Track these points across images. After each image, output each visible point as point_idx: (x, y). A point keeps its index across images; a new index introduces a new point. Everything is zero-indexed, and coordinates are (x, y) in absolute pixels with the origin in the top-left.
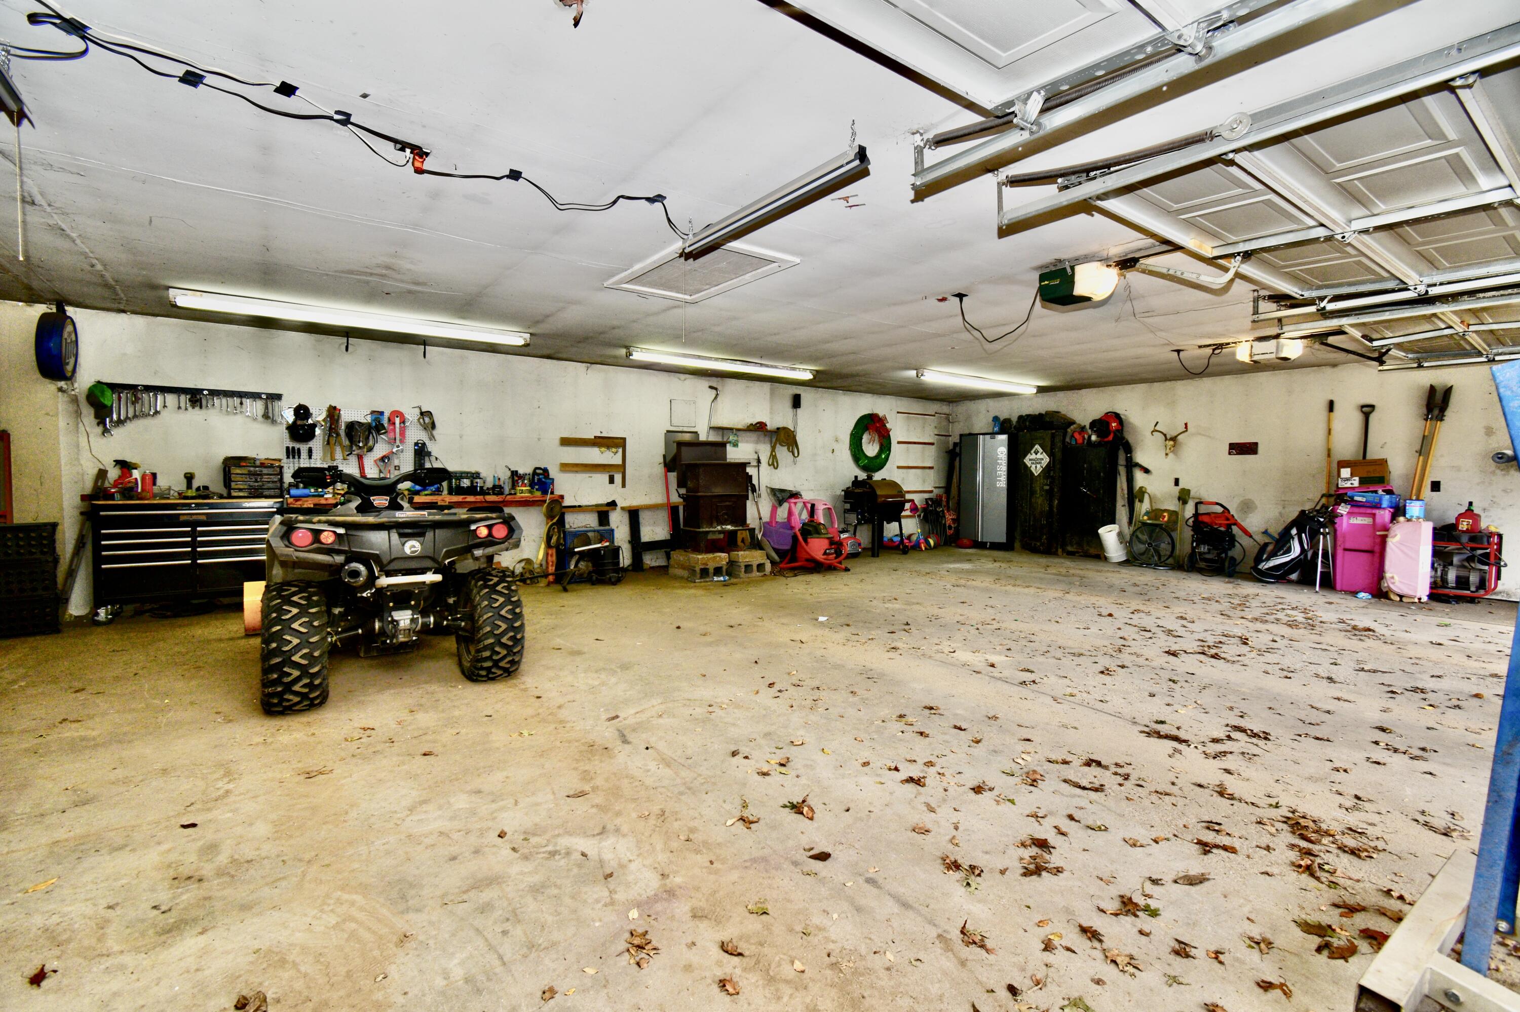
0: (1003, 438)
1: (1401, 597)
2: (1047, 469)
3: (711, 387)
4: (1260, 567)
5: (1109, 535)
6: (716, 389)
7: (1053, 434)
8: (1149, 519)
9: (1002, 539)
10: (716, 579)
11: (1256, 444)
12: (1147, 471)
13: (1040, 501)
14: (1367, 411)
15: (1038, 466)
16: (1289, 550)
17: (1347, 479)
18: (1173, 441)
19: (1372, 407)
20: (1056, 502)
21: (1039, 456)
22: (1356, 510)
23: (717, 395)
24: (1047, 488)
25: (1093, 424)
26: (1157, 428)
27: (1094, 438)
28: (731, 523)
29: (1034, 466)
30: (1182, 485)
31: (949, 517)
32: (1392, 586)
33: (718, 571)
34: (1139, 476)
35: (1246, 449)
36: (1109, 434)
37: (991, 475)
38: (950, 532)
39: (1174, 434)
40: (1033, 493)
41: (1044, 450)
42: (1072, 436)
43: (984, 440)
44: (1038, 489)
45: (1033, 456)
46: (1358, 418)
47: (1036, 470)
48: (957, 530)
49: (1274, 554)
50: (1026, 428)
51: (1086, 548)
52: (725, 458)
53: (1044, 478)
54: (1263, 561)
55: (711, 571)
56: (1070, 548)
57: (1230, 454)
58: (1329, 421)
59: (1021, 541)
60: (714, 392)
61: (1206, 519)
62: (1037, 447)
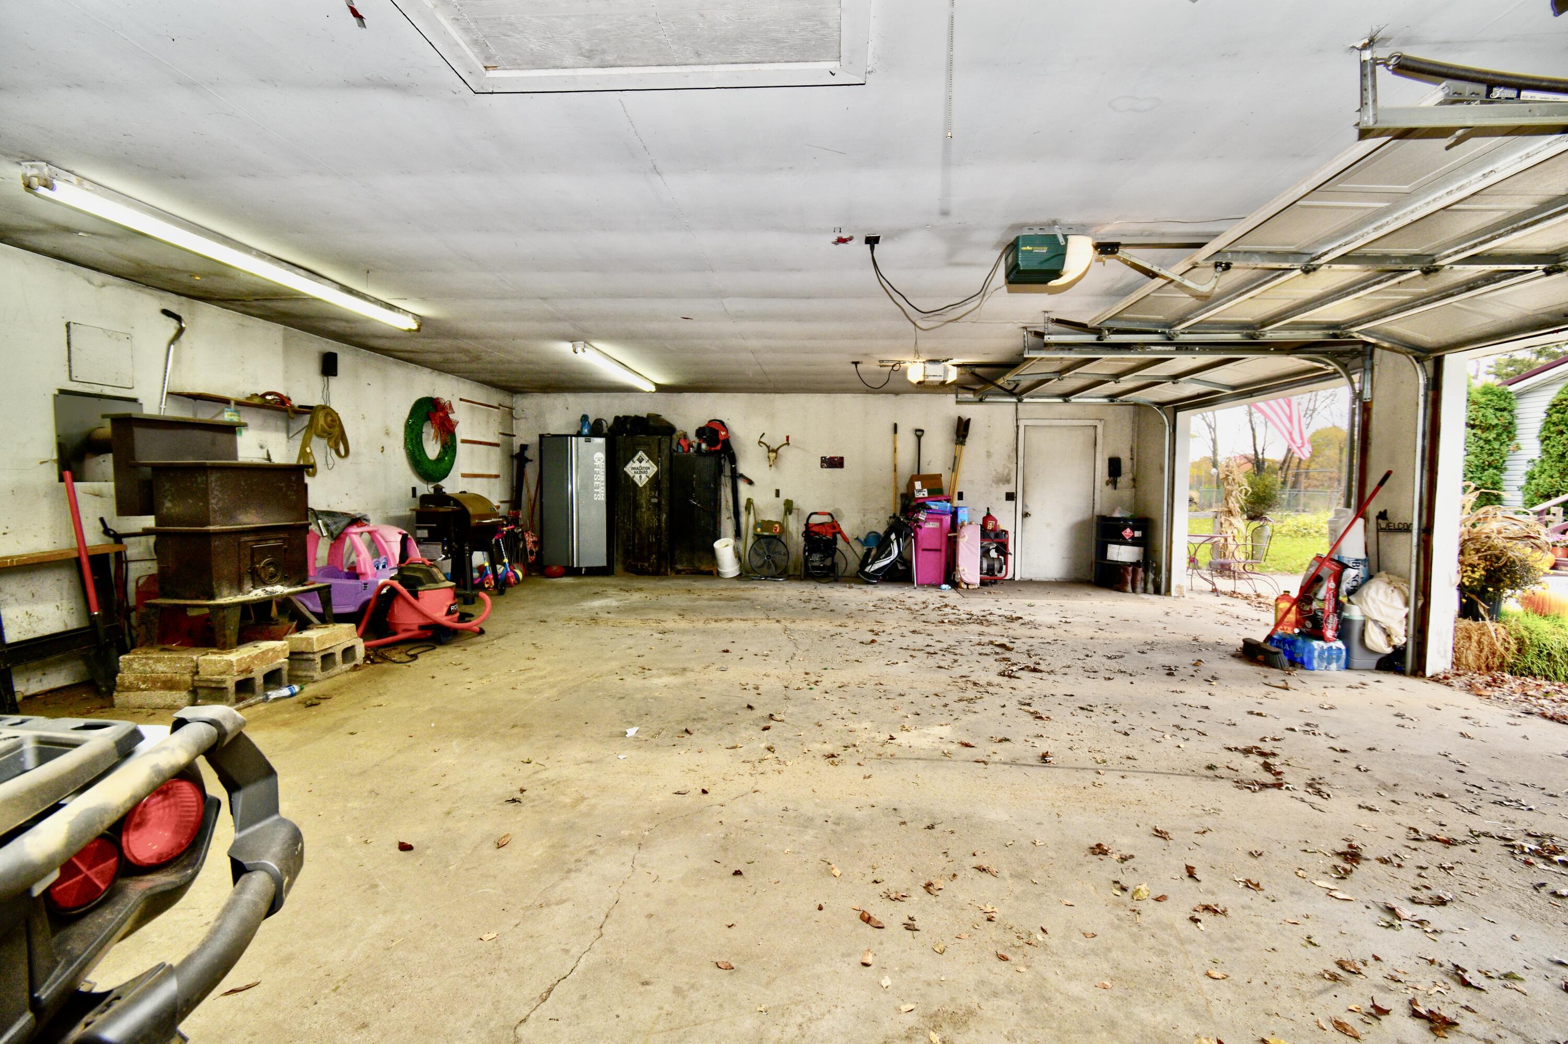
0: (600, 441)
1: (968, 585)
2: (655, 482)
3: (166, 312)
4: (867, 570)
5: (725, 548)
6: (178, 318)
7: (660, 439)
8: (762, 530)
9: (603, 562)
10: (273, 694)
11: (842, 458)
12: (750, 482)
13: (646, 516)
14: (919, 433)
15: (644, 476)
16: (890, 554)
17: (920, 491)
18: (773, 453)
19: (922, 431)
20: (664, 516)
21: (644, 464)
22: (931, 516)
23: (181, 331)
24: (655, 500)
25: (700, 432)
26: (762, 440)
27: (704, 446)
28: (284, 580)
29: (637, 476)
30: (784, 496)
31: (530, 539)
32: (963, 577)
33: (273, 679)
34: (742, 486)
35: (834, 463)
36: (717, 444)
37: (587, 486)
38: (531, 559)
39: (776, 448)
40: (636, 506)
41: (651, 457)
42: (679, 444)
43: (577, 443)
44: (643, 501)
45: (637, 464)
46: (912, 439)
47: (641, 480)
48: (540, 555)
49: (877, 558)
50: (626, 431)
51: (697, 564)
52: (234, 455)
53: (651, 490)
54: (868, 565)
55: (259, 681)
56: (679, 567)
57: (822, 467)
58: (895, 442)
59: (624, 563)
60: (173, 324)
61: (816, 529)
62: (641, 453)
